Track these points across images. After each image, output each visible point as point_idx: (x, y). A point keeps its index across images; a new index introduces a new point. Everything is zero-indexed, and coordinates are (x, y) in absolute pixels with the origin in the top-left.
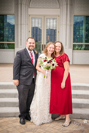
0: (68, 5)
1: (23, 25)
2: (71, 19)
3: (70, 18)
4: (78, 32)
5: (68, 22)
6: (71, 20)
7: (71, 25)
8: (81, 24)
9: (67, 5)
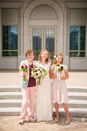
0: (65, 17)
1: (25, 35)
3: (66, 29)
4: (74, 41)
8: (76, 34)
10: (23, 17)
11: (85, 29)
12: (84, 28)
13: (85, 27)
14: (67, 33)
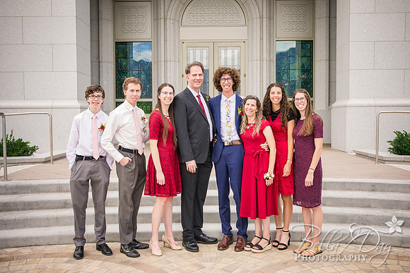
0: (265, 20)
1: (169, 63)
2: (270, 47)
3: (268, 46)
4: (286, 75)
6: (270, 50)
7: (270, 60)
8: (291, 59)
9: (261, 18)
10: (165, 20)
11: (312, 47)
12: (309, 45)
14: (270, 58)
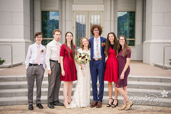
0: (112, 1)
1: (67, 22)
3: (114, 14)
5: (112, 18)
6: (115, 16)
7: (115, 21)
8: (124, 20)
10: (65, 1)
13: (134, 12)
